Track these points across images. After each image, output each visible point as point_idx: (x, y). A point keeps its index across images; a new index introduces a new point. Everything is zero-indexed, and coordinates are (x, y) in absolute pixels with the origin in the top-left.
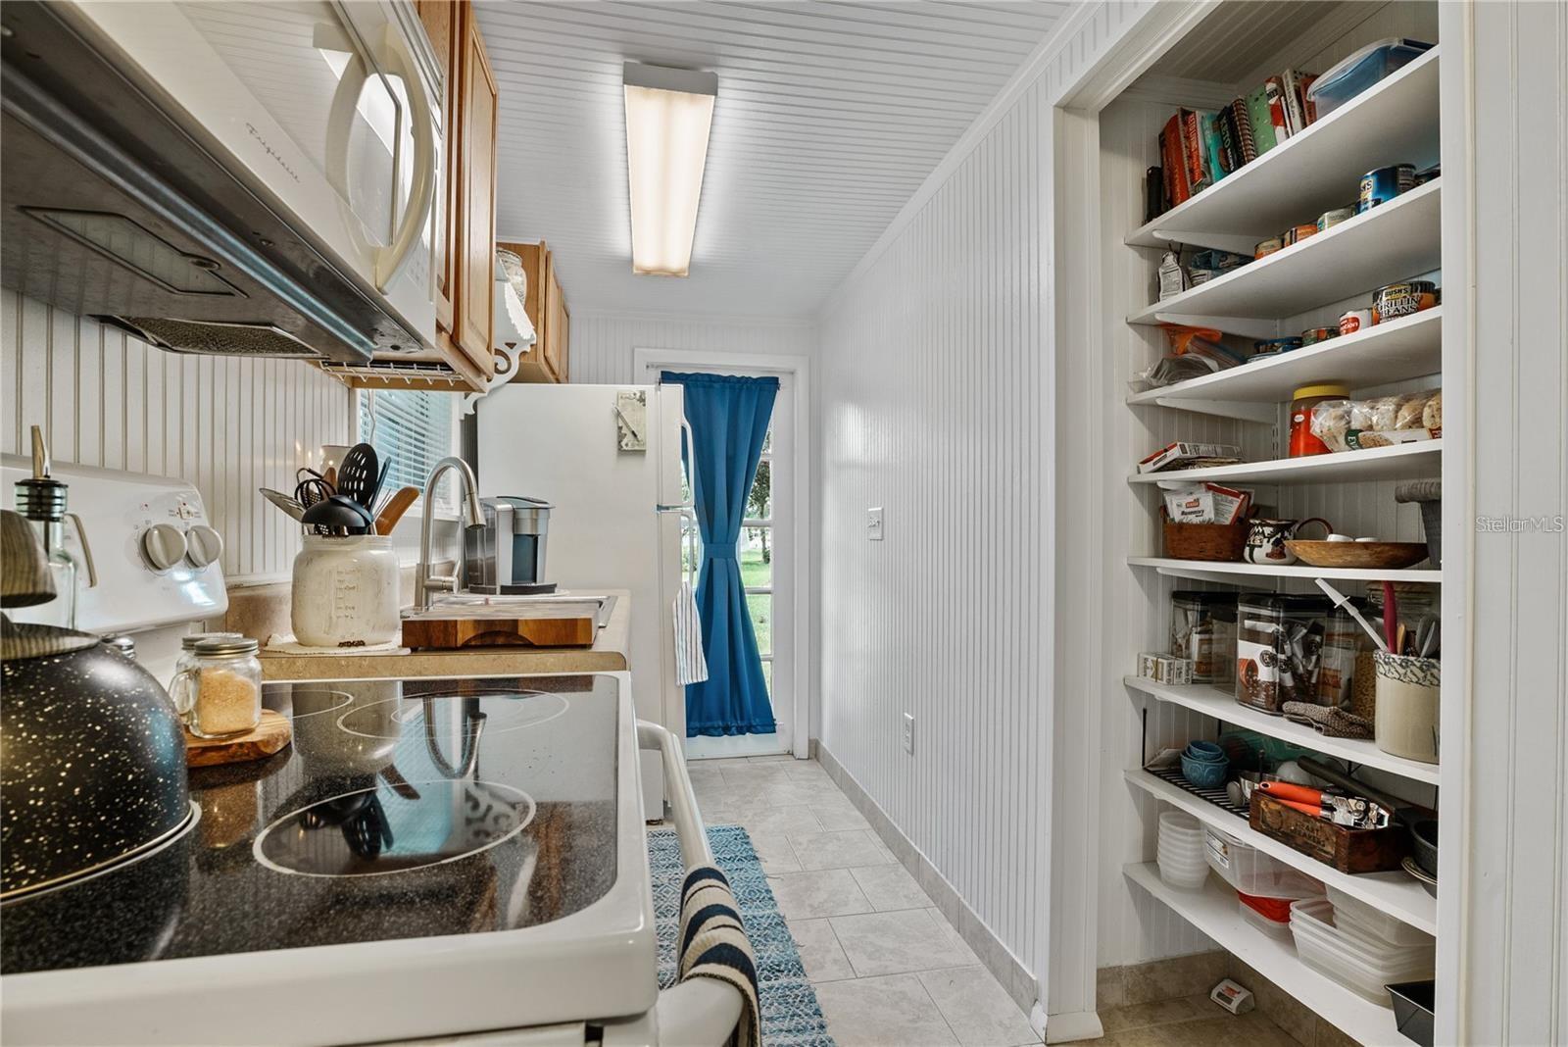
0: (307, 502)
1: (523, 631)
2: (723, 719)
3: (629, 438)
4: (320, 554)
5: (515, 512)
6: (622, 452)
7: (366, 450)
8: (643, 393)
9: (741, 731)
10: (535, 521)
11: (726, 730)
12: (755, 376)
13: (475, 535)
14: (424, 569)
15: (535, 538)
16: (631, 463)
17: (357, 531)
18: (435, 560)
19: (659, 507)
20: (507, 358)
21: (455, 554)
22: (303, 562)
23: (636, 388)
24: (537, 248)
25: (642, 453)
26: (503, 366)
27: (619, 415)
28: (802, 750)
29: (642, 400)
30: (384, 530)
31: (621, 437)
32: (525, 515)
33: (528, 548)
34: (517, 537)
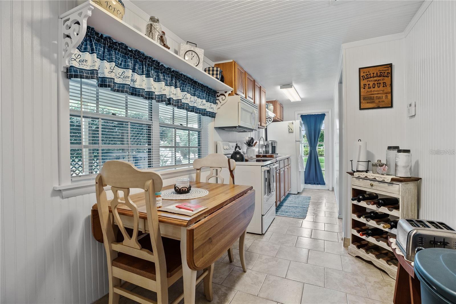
0: (247, 143)
1: (267, 156)
2: (314, 181)
3: (290, 130)
4: (249, 148)
5: (272, 143)
6: (289, 132)
7: (252, 138)
8: (293, 122)
9: (318, 184)
10: (275, 144)
11: (314, 184)
12: (320, 114)
13: (266, 146)
14: (259, 151)
15: (275, 147)
16: (291, 134)
17: (252, 146)
18: (260, 150)
19: (296, 141)
20: (271, 119)
21: (264, 149)
22: (247, 149)
23: (291, 122)
24: (275, 101)
25: (293, 132)
26: (270, 120)
27: (289, 126)
28: (331, 189)
29: (293, 123)
30: (254, 146)
31: (289, 130)
32: (273, 143)
33: (274, 148)
34: (272, 146)
